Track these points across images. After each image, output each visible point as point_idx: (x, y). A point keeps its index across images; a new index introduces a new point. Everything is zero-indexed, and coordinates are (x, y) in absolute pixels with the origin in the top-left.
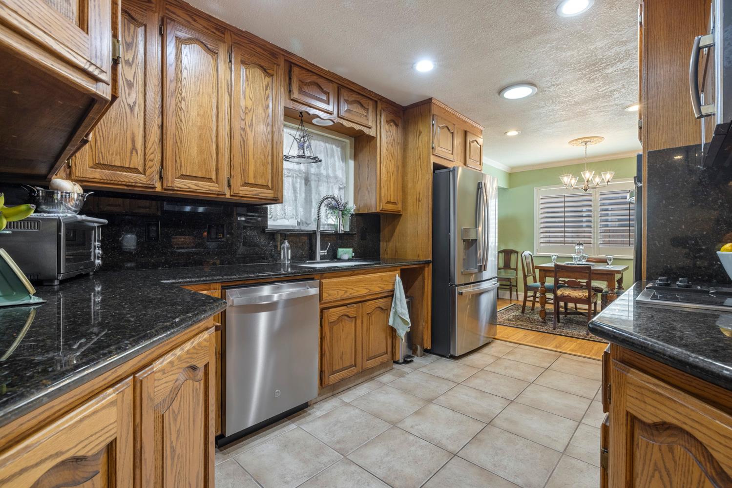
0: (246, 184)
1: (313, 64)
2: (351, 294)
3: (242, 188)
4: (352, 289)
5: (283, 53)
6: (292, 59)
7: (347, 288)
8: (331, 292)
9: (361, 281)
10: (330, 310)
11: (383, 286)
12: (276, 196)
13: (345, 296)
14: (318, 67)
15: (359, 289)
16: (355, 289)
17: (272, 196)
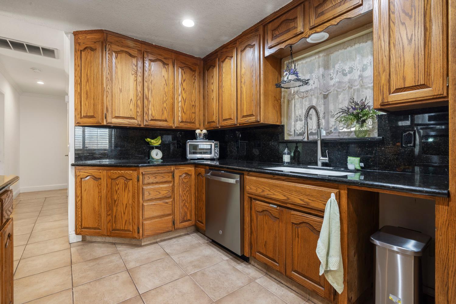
0: (244, 117)
1: (280, 9)
2: (267, 194)
3: (242, 119)
4: (269, 191)
5: (261, 24)
6: (267, 21)
7: (264, 188)
8: (252, 187)
9: (278, 187)
10: (257, 201)
11: (307, 200)
12: (256, 120)
13: (262, 194)
14: (284, 7)
15: (276, 193)
16: (271, 191)
17: (255, 120)
